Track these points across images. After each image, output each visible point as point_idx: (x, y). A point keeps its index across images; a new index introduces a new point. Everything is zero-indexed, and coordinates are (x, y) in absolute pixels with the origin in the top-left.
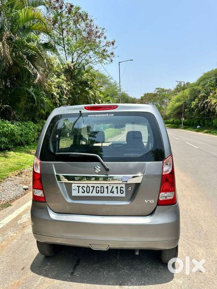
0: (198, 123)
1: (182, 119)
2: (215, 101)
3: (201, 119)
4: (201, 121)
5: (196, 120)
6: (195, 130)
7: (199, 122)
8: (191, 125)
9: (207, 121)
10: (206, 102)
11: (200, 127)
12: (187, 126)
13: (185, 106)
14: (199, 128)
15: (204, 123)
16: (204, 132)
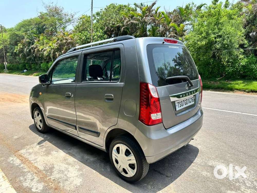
0: (23, 67)
1: (5, 64)
2: (42, 48)
3: (27, 63)
4: (27, 65)
5: (21, 65)
6: (23, 74)
7: (25, 66)
8: (15, 70)
9: (34, 65)
10: (32, 48)
11: (26, 70)
12: (11, 71)
13: (6, 50)
14: (26, 72)
15: (30, 67)
16: (34, 75)
